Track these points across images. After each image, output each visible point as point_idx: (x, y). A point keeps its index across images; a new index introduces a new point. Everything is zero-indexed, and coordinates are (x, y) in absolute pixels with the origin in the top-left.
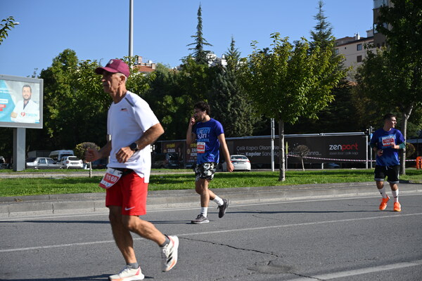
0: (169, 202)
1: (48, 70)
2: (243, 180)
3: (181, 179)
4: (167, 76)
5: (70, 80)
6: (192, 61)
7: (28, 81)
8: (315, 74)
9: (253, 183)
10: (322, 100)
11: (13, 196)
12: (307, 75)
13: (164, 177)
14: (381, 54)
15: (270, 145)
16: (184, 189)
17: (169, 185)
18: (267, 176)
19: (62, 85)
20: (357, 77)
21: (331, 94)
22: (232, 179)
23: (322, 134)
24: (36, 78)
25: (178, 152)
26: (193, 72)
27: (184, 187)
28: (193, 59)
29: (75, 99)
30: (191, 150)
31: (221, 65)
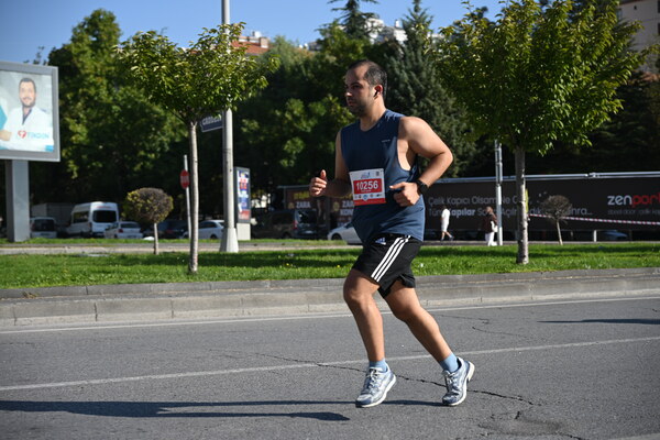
0: (312, 301)
1: (63, 49)
2: (449, 261)
3: (330, 258)
4: (292, 62)
5: (107, 69)
6: (340, 33)
7: (28, 71)
8: (584, 59)
9: (467, 267)
10: (599, 108)
11: (19, 289)
12: (569, 60)
13: (296, 254)
15: (494, 194)
16: (338, 277)
17: (308, 269)
19: (92, 78)
20: (658, 63)
21: (614, 98)
22: (428, 259)
23: (594, 175)
24: (41, 65)
25: (316, 207)
26: (341, 55)
27: (338, 273)
28: (342, 28)
29: (118, 105)
30: (341, 204)
31: (396, 41)
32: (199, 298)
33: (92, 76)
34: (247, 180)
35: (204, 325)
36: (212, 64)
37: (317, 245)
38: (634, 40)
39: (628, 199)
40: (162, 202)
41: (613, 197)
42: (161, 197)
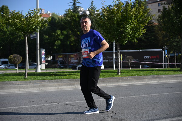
0: (59, 85)
3: (65, 74)
4: (58, 19)
5: (6, 21)
6: (71, 12)
8: (135, 18)
9: (103, 76)
10: (139, 32)
12: (131, 19)
13: (57, 73)
14: (171, 8)
15: (113, 56)
16: (67, 79)
17: (59, 77)
18: (111, 72)
20: (158, 20)
21: (144, 29)
23: (140, 50)
25: (64, 59)
26: (71, 18)
27: (67, 78)
28: (71, 10)
29: (9, 31)
30: (71, 59)
31: (86, 14)
32: (27, 85)
33: (1, 24)
34: (44, 52)
35: (28, 93)
36: (32, 20)
37: (64, 70)
38: (151, 14)
39: (149, 57)
40: (19, 58)
41: (145, 56)
42: (19, 57)
